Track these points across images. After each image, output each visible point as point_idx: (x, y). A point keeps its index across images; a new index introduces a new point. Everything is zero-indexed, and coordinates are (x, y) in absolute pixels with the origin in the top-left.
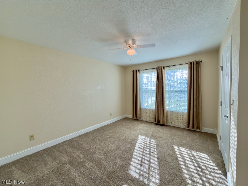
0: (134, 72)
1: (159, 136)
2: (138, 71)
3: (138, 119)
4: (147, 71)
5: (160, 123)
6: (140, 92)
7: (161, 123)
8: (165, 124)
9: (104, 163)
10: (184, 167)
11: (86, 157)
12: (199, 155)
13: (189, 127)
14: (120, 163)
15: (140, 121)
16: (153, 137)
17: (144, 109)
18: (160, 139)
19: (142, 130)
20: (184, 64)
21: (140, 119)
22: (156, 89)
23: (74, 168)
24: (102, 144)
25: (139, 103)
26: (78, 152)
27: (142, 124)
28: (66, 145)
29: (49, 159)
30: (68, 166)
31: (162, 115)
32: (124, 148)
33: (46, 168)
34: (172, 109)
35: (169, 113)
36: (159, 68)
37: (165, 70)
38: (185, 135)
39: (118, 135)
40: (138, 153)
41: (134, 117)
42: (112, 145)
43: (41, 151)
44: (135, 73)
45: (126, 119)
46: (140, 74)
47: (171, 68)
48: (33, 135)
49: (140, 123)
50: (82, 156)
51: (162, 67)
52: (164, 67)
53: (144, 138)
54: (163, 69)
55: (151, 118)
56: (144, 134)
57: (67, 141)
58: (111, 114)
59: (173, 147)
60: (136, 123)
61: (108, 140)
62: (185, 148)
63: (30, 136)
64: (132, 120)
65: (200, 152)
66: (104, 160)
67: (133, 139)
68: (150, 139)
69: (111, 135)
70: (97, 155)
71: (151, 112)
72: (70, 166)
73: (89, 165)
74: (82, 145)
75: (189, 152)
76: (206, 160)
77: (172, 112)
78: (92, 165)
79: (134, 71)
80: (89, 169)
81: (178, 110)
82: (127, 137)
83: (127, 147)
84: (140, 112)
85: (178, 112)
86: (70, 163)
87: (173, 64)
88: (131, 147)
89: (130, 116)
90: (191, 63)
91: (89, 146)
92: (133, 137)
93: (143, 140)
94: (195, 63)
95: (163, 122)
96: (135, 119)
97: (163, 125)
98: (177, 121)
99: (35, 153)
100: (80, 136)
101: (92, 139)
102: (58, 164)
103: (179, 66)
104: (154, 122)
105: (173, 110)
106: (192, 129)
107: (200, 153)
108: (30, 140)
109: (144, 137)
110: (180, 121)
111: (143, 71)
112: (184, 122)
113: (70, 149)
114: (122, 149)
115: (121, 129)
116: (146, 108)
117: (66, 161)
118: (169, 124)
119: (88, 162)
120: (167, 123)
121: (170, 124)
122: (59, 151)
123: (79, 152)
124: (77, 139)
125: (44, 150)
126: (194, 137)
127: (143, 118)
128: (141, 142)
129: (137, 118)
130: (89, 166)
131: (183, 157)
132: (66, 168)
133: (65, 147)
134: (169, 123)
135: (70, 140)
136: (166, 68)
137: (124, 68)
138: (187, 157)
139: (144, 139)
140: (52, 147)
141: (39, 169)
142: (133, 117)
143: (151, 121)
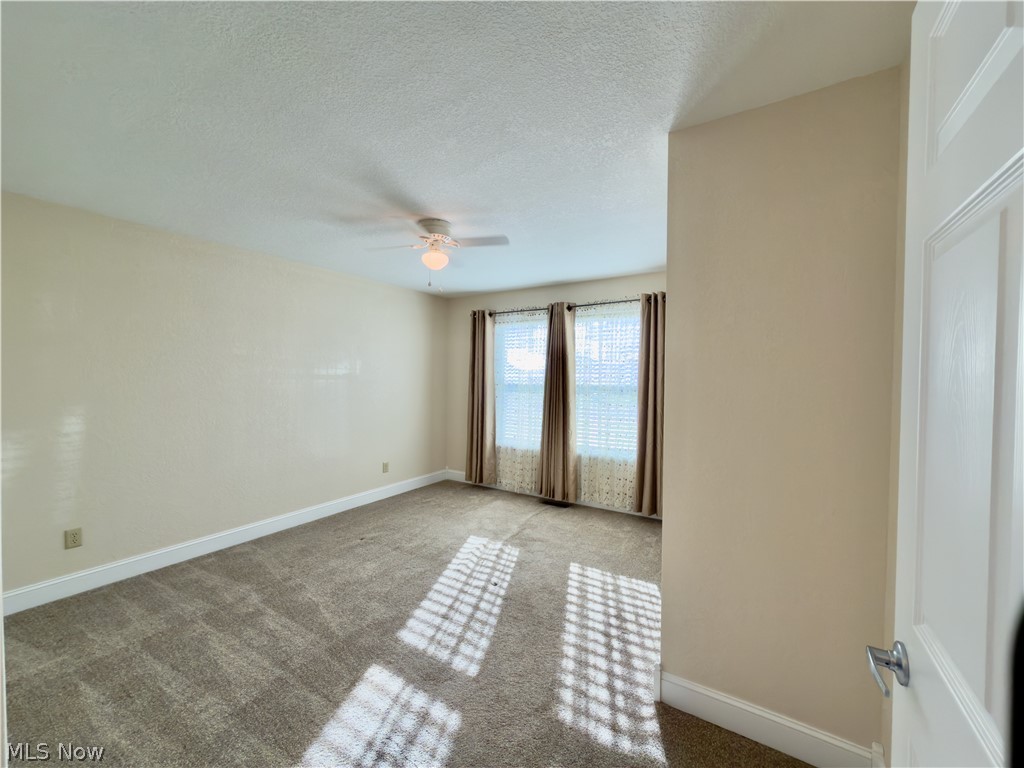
0: (474, 319)
1: (539, 536)
2: (490, 315)
3: (484, 484)
4: (520, 316)
5: (553, 497)
6: (494, 390)
7: (558, 497)
8: (571, 500)
9: (326, 615)
10: (573, 618)
11: (269, 601)
12: (636, 587)
13: (640, 509)
14: (378, 611)
15: (491, 491)
16: (519, 539)
17: (507, 449)
18: (537, 546)
19: (488, 521)
20: (631, 301)
21: (493, 486)
22: (543, 380)
23: (220, 631)
24: (333, 563)
25: (492, 426)
26: (243, 588)
27: (495, 500)
28: (203, 567)
29: (133, 611)
30: (201, 627)
31: (561, 467)
32: (405, 573)
33: (121, 634)
34: (594, 448)
35: (584, 462)
36: (556, 308)
37: (574, 316)
38: (621, 535)
39: (397, 536)
40: (449, 586)
41: (471, 479)
42: (368, 567)
43: (108, 586)
44: (478, 321)
45: (446, 485)
46: (497, 326)
47: (592, 311)
48: (80, 529)
49: (488, 498)
50: (255, 598)
51: (566, 306)
52: (570, 308)
53: (485, 543)
54: (566, 312)
55: (527, 481)
56: (490, 531)
57: (209, 556)
58: (385, 468)
59: (566, 568)
60: (476, 498)
61: (359, 550)
62: (602, 570)
63: (66, 533)
64: (463, 489)
65: (640, 579)
66: (327, 607)
67: (447, 547)
68: (504, 547)
69: (373, 535)
70: (309, 595)
71: (530, 459)
72: (208, 628)
73: (272, 621)
74: (260, 566)
75: (610, 580)
76: (648, 598)
77: (594, 461)
78: (284, 620)
79: (475, 313)
80: (271, 634)
81: (610, 455)
82: (426, 542)
83: (419, 570)
84: (492, 461)
85: (612, 461)
86: (209, 617)
87: (600, 300)
88: (431, 570)
89: (459, 474)
90: (648, 298)
91: (287, 569)
92: (449, 542)
93: (478, 549)
94: (660, 298)
95: (565, 495)
96: (474, 487)
97: (563, 505)
98: (606, 488)
99: (85, 594)
100: (259, 542)
101: (303, 550)
102: (167, 622)
103: (616, 306)
104: (536, 494)
105: (595, 454)
106: (650, 515)
107: (640, 582)
108: (67, 547)
109: (485, 541)
110: (615, 489)
111: (505, 317)
112: (629, 493)
113: (214, 580)
114: (398, 575)
115: (417, 517)
116: (515, 447)
117: (194, 613)
118: (584, 499)
119: (273, 613)
120: (577, 496)
121: (587, 500)
122: (174, 586)
123: (248, 587)
124: (246, 549)
125: (118, 586)
126: (648, 539)
127: (504, 482)
128: (470, 556)
129: (481, 480)
130: (272, 626)
131: (584, 593)
132: (194, 631)
133: (197, 573)
134: (583, 497)
135: (218, 554)
136: (579, 312)
137: (442, 303)
138: (594, 594)
139: (485, 546)
140: (150, 575)
141: (95, 638)
142: (469, 477)
143: (528, 492)
